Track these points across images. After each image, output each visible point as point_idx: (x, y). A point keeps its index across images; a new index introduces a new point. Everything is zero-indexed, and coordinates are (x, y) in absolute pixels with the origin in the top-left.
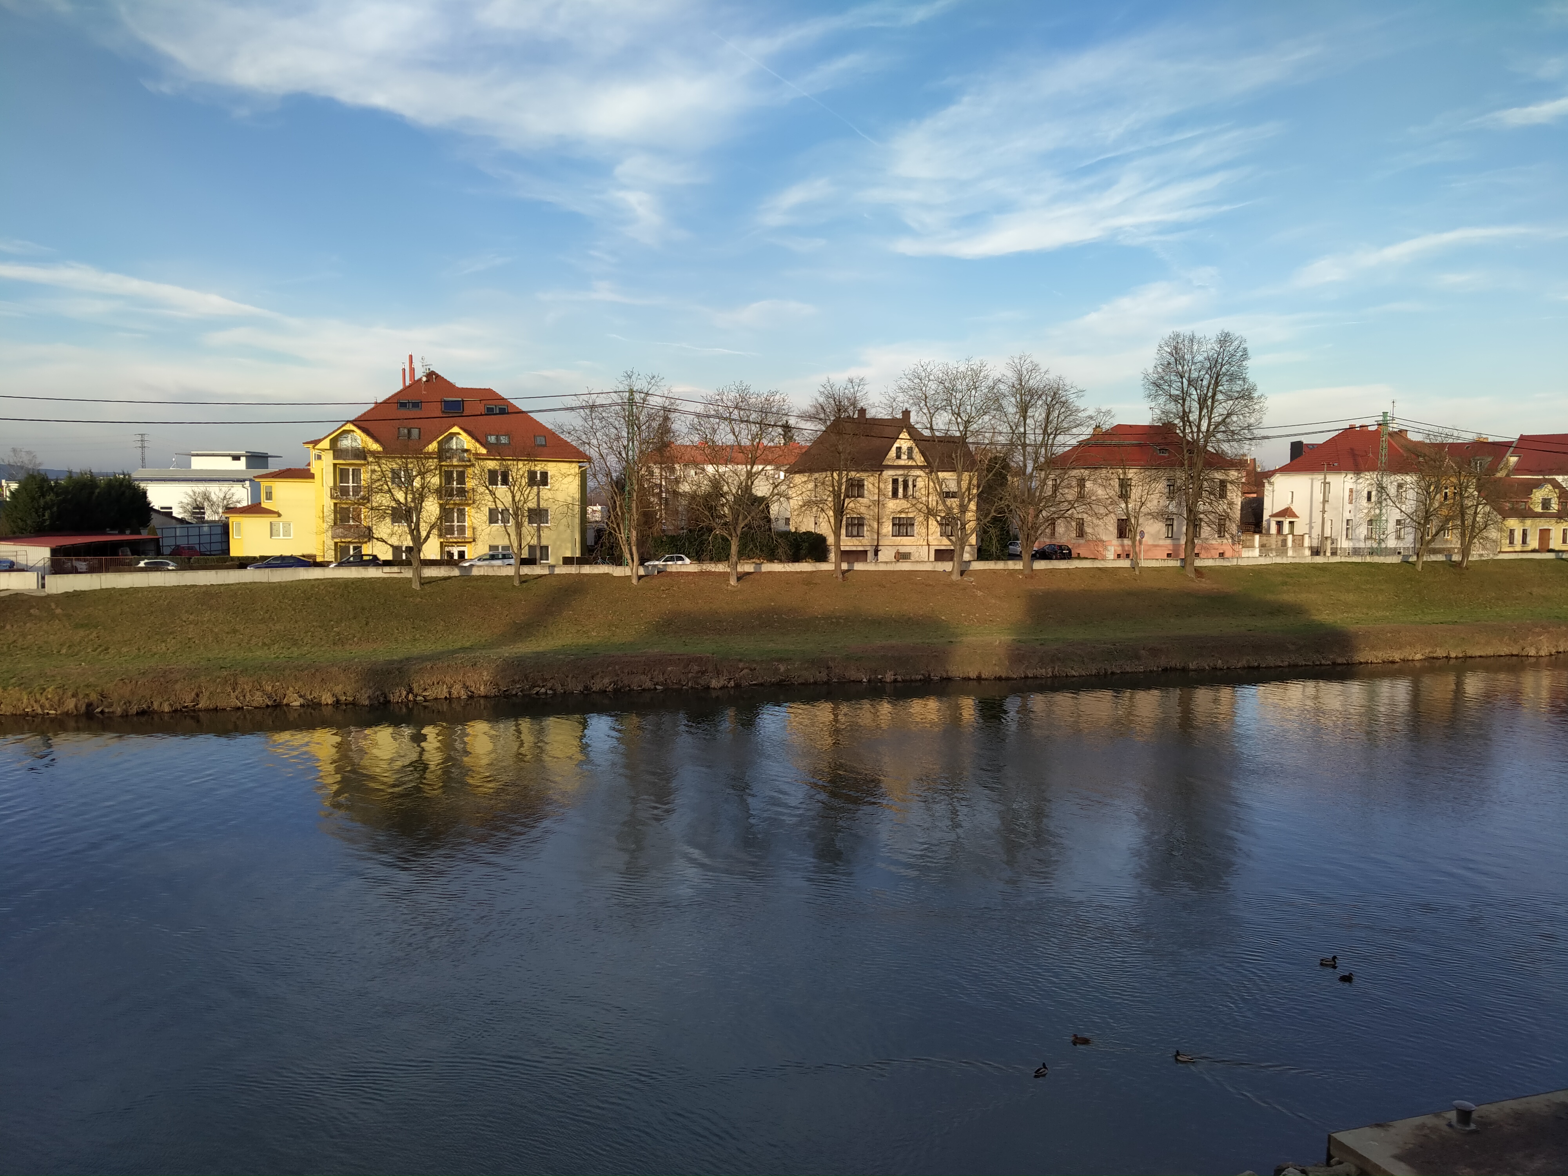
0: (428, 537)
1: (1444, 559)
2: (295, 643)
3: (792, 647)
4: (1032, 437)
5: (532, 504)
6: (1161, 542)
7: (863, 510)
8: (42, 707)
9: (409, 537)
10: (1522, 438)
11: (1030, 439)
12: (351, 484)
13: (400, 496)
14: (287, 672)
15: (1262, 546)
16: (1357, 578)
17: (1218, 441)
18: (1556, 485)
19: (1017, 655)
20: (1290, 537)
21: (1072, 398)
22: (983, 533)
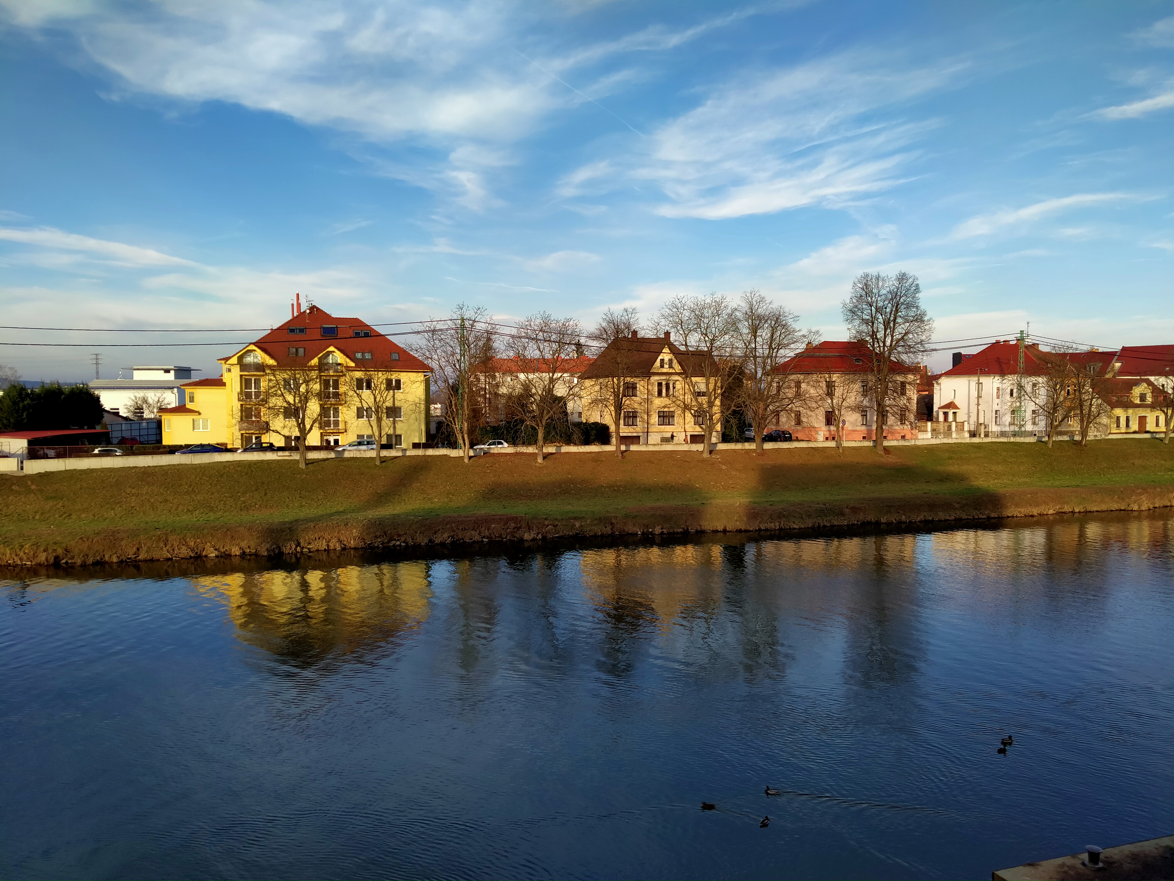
1: (1068, 439)
2: (212, 509)
3: (584, 509)
4: (761, 351)
5: (389, 404)
6: (858, 428)
7: (636, 406)
8: (21, 559)
10: (1124, 349)
11: (760, 352)
12: (253, 390)
14: (206, 531)
15: (933, 430)
16: (1005, 453)
17: (899, 353)
18: (1150, 383)
19: (753, 514)
20: (954, 424)
21: (790, 322)
22: (726, 423)
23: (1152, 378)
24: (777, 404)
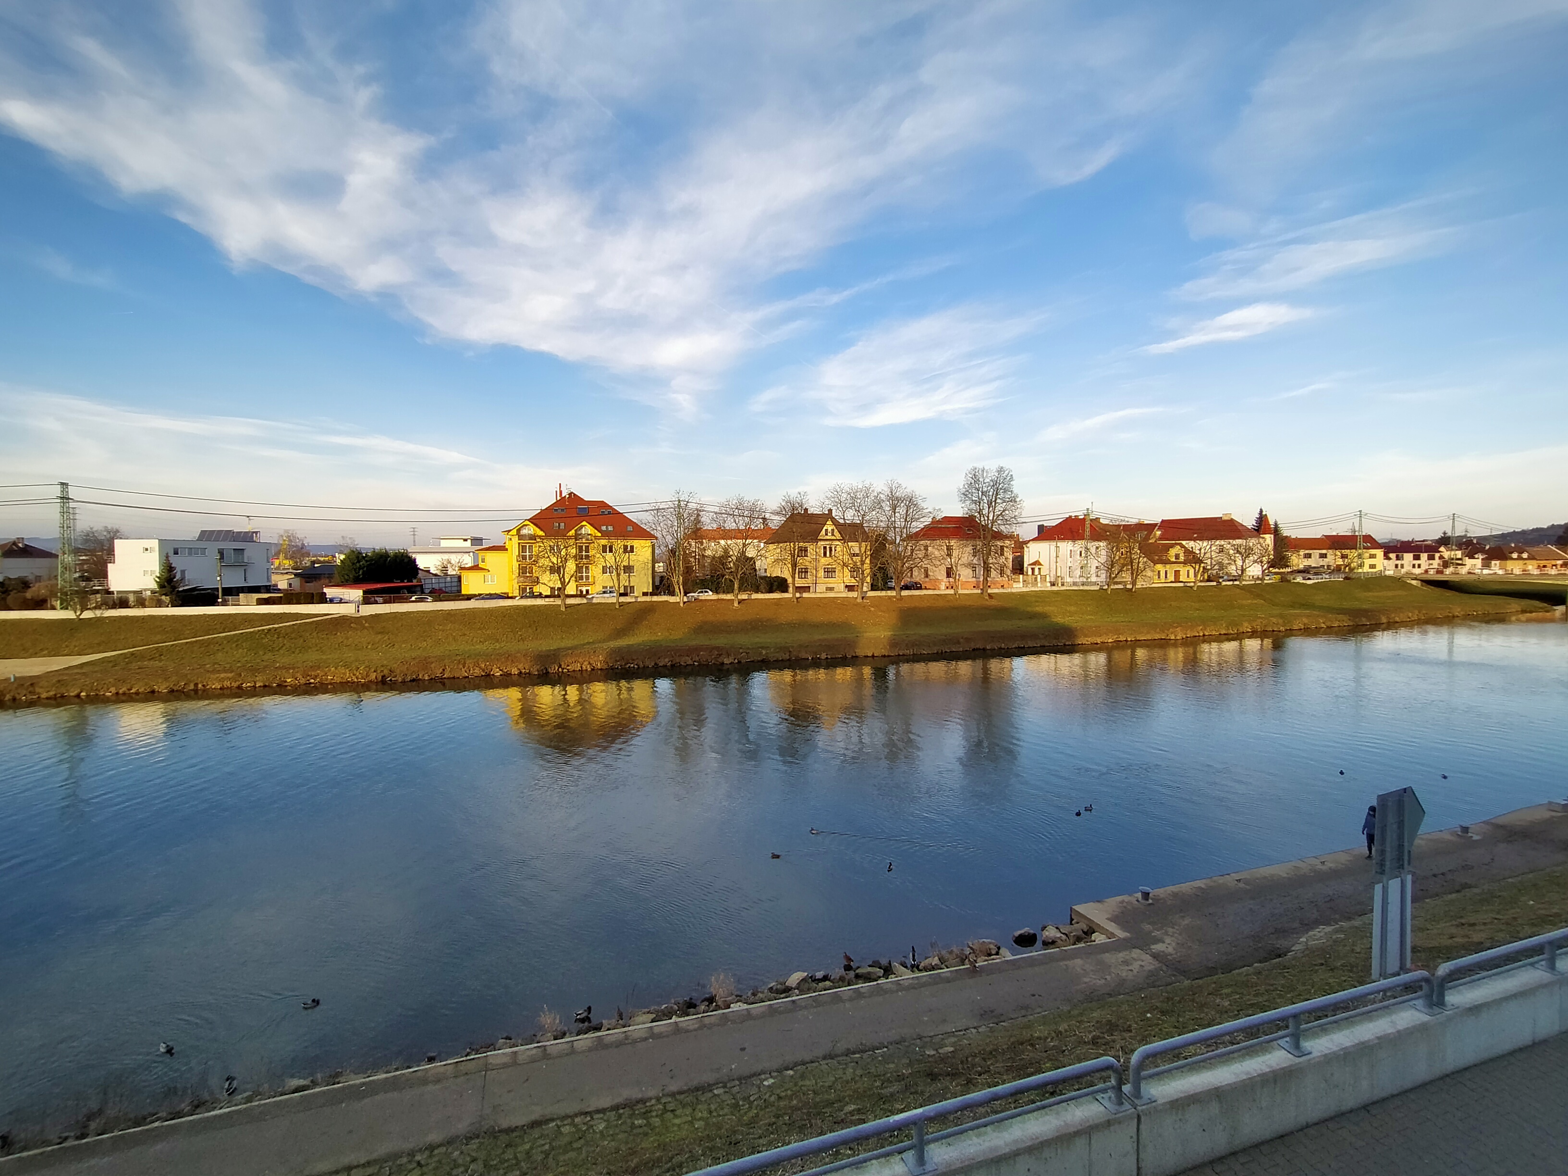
0: (569, 582)
1: (1122, 587)
2: (497, 641)
3: (769, 641)
4: (899, 523)
5: (625, 563)
6: (970, 580)
7: (807, 564)
8: (357, 678)
9: (559, 582)
10: (1163, 521)
11: (898, 524)
12: (528, 554)
13: (554, 560)
14: (493, 657)
15: (1024, 581)
16: (1076, 598)
17: (999, 524)
18: (1182, 546)
19: (894, 643)
20: (1039, 576)
21: (920, 502)
22: (874, 576)
23: (1184, 543)
24: (911, 562)
